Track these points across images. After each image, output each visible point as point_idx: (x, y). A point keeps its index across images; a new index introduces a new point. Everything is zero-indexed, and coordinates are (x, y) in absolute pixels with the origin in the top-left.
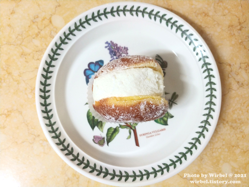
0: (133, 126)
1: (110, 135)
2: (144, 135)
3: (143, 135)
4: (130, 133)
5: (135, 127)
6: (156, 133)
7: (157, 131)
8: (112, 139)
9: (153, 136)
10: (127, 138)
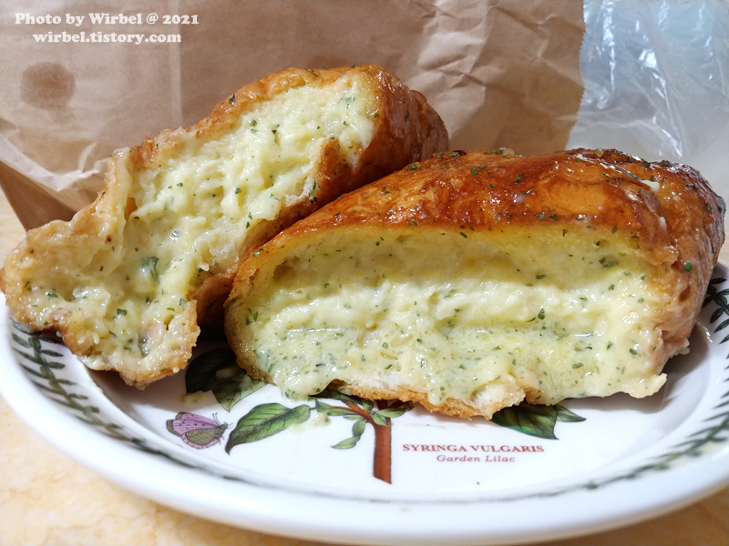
0: (379, 416)
1: (258, 422)
2: (425, 448)
3: (420, 448)
4: (358, 433)
5: (388, 420)
6: (492, 455)
7: (497, 448)
8: (261, 435)
9: (477, 459)
10: (336, 444)
